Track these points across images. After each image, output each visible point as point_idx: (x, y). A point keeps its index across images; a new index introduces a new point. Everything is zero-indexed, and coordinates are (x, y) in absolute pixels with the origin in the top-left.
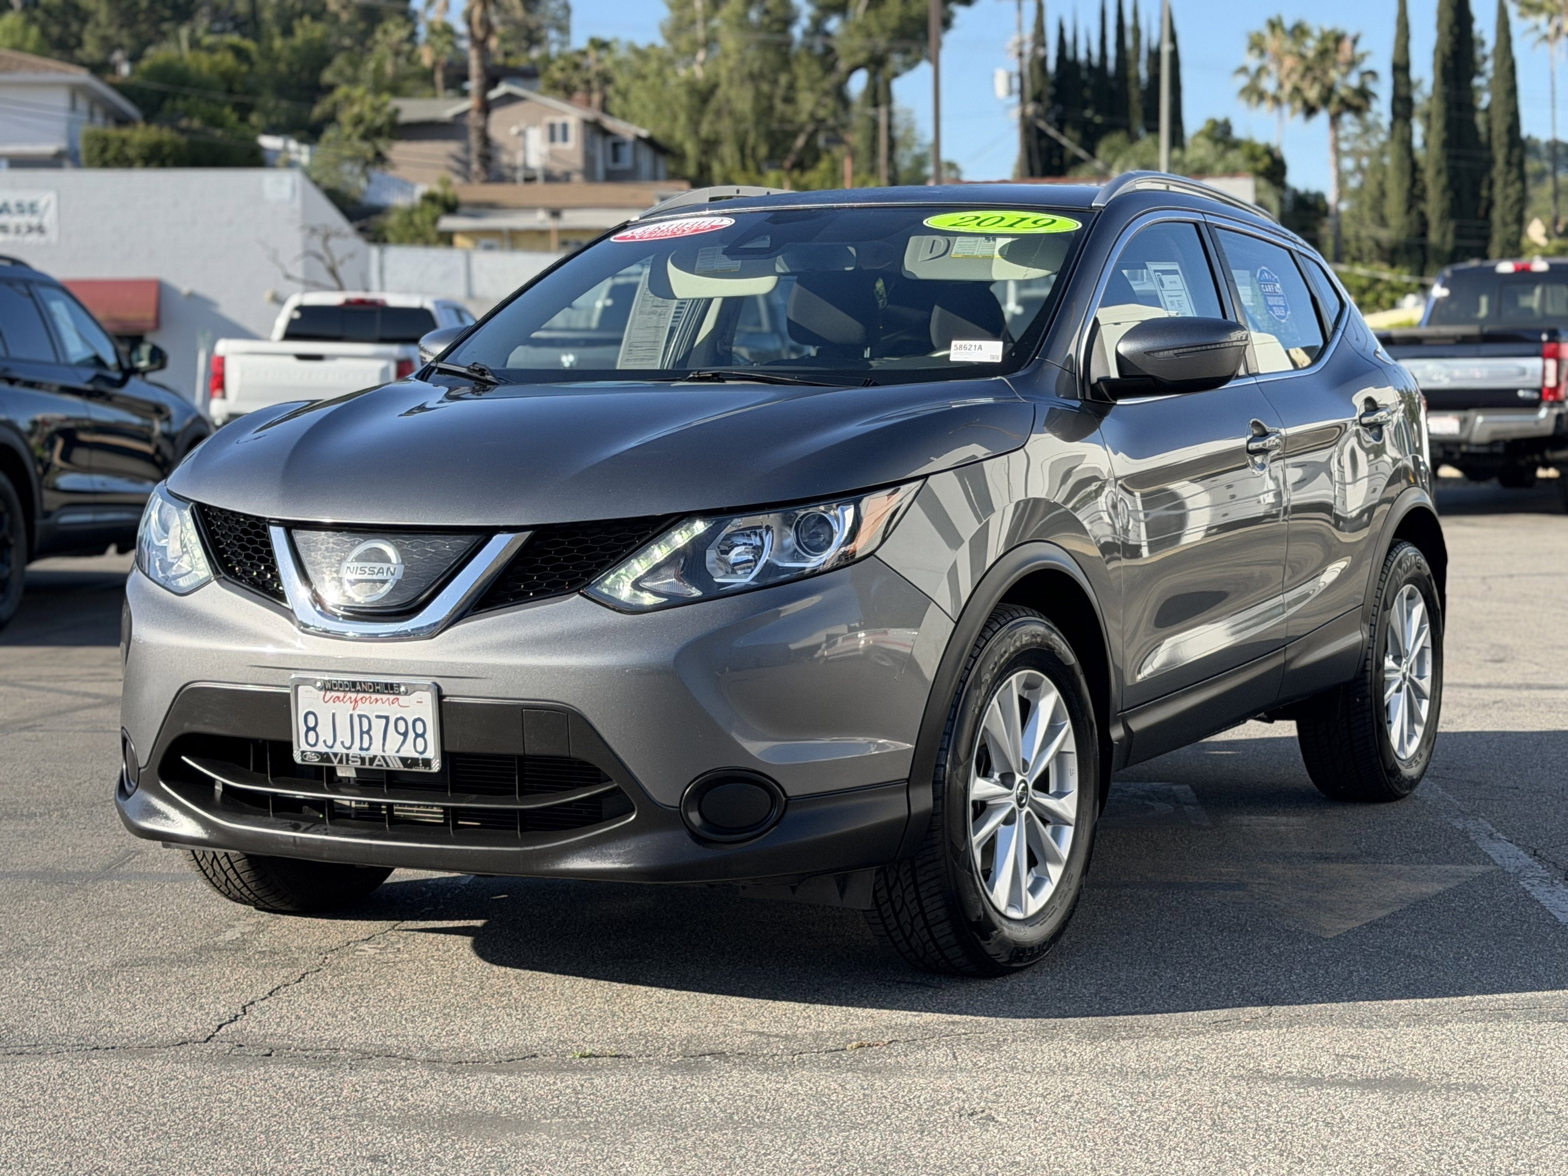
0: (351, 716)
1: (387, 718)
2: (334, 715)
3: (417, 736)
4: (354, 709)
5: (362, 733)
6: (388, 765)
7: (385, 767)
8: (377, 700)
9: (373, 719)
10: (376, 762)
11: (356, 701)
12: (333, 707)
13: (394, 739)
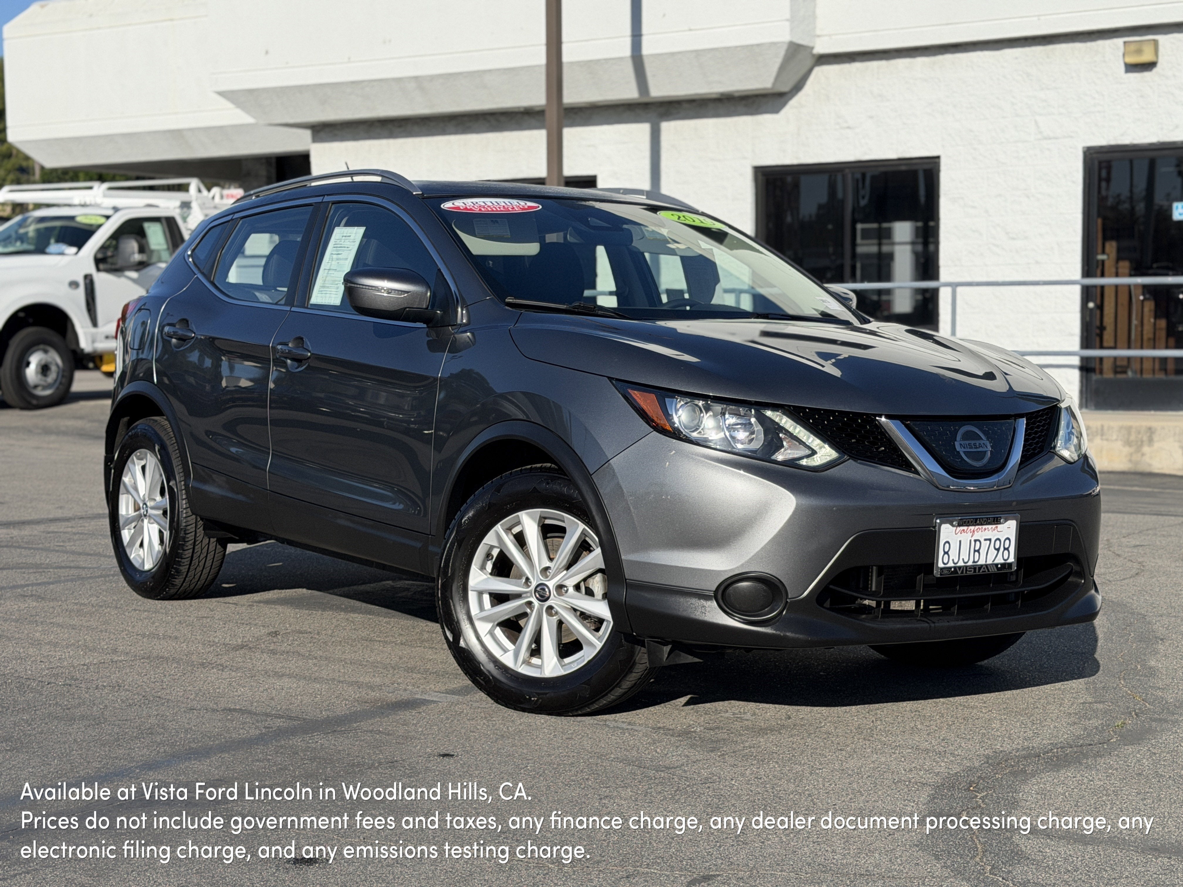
0: (970, 541)
1: (990, 540)
2: (960, 542)
3: (1005, 549)
4: (972, 536)
5: (975, 551)
6: (989, 571)
7: (987, 572)
8: (985, 529)
9: (982, 541)
10: (982, 570)
11: (974, 531)
12: (960, 537)
13: (993, 552)
